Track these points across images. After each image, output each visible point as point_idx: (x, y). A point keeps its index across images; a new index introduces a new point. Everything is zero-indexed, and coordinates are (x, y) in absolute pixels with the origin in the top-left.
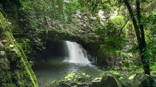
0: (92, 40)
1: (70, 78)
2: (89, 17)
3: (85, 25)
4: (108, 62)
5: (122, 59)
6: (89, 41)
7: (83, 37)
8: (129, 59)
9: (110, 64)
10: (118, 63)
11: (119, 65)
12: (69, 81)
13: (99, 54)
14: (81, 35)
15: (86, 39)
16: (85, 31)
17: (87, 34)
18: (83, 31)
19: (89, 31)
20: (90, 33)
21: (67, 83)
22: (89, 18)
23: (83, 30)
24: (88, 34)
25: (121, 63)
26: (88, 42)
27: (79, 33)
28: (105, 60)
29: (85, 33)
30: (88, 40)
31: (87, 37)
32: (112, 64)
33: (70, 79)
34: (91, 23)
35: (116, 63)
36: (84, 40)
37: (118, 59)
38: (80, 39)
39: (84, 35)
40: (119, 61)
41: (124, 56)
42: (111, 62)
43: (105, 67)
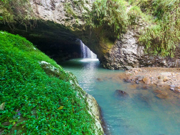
0: (77, 29)
4: (107, 58)
5: (123, 56)
7: (68, 24)
8: (132, 57)
9: (108, 60)
10: (118, 61)
11: (120, 63)
14: (66, 23)
15: (71, 27)
17: (71, 21)
18: (66, 18)
20: (74, 20)
23: (67, 16)
25: (121, 60)
26: (74, 31)
27: (63, 20)
29: (69, 19)
30: (74, 29)
31: (72, 24)
32: (111, 61)
35: (116, 60)
36: (70, 29)
37: (118, 56)
38: (66, 28)
39: (69, 22)
40: (119, 59)
41: (125, 53)
42: (110, 59)
43: (105, 64)
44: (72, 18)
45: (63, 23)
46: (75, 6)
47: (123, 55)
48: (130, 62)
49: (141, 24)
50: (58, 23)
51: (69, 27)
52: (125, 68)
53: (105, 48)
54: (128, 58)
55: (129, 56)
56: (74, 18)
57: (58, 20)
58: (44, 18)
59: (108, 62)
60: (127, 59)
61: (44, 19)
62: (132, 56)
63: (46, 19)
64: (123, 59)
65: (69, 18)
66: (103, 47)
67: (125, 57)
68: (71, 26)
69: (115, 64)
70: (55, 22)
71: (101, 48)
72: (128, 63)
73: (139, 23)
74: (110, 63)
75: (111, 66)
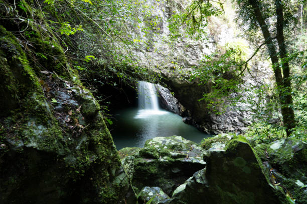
1: (157, 144)
2: (184, 40)
3: (176, 55)
4: (214, 118)
7: (173, 74)
9: (216, 121)
10: (231, 121)
11: (232, 124)
12: (156, 149)
13: (199, 105)
14: (169, 72)
15: (178, 79)
18: (172, 65)
19: (184, 65)
20: (185, 69)
21: (152, 152)
22: (183, 42)
25: (235, 120)
26: (180, 83)
27: (166, 68)
28: (209, 114)
30: (182, 81)
31: (180, 74)
32: (220, 122)
33: (158, 146)
34: (187, 51)
35: (228, 120)
36: (175, 80)
37: (232, 114)
38: (168, 79)
39: (175, 72)
40: (233, 118)
41: (241, 109)
42: (219, 119)
43: (208, 126)
45: (166, 72)
46: (189, 50)
47: (239, 112)
48: (246, 122)
49: (264, 72)
51: (174, 77)
52: (239, 130)
54: (245, 116)
55: (247, 114)
56: (185, 67)
57: (156, 67)
59: (214, 124)
60: (243, 117)
62: (251, 113)
63: (134, 65)
64: (238, 118)
67: (241, 115)
68: (178, 77)
69: (227, 126)
72: (245, 123)
73: (262, 70)
74: (218, 125)
75: (219, 129)
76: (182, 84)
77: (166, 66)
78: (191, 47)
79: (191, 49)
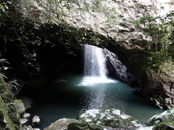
0: (138, 46)
1: (91, 117)
3: (126, 16)
6: (132, 48)
7: (121, 38)
9: (170, 94)
12: (87, 123)
14: (118, 35)
15: (127, 43)
16: (127, 27)
18: (121, 28)
19: (134, 28)
20: (136, 33)
21: (82, 126)
23: (121, 25)
24: (131, 34)
26: (129, 49)
28: (162, 86)
29: (126, 31)
30: (131, 46)
31: (130, 39)
33: (90, 120)
34: (139, 12)
36: (123, 45)
38: (116, 43)
39: (124, 36)
43: (160, 99)
44: (132, 30)
45: (113, 35)
46: (140, 12)
50: (102, 34)
51: (122, 42)
53: (167, 73)
56: (136, 30)
57: (102, 29)
58: (75, 23)
59: (168, 97)
61: (74, 25)
63: (79, 26)
65: (127, 29)
66: (166, 72)
68: (127, 41)
70: (97, 32)
71: (161, 72)
76: (131, 50)
77: (114, 28)
78: (144, 8)
79: (144, 10)
